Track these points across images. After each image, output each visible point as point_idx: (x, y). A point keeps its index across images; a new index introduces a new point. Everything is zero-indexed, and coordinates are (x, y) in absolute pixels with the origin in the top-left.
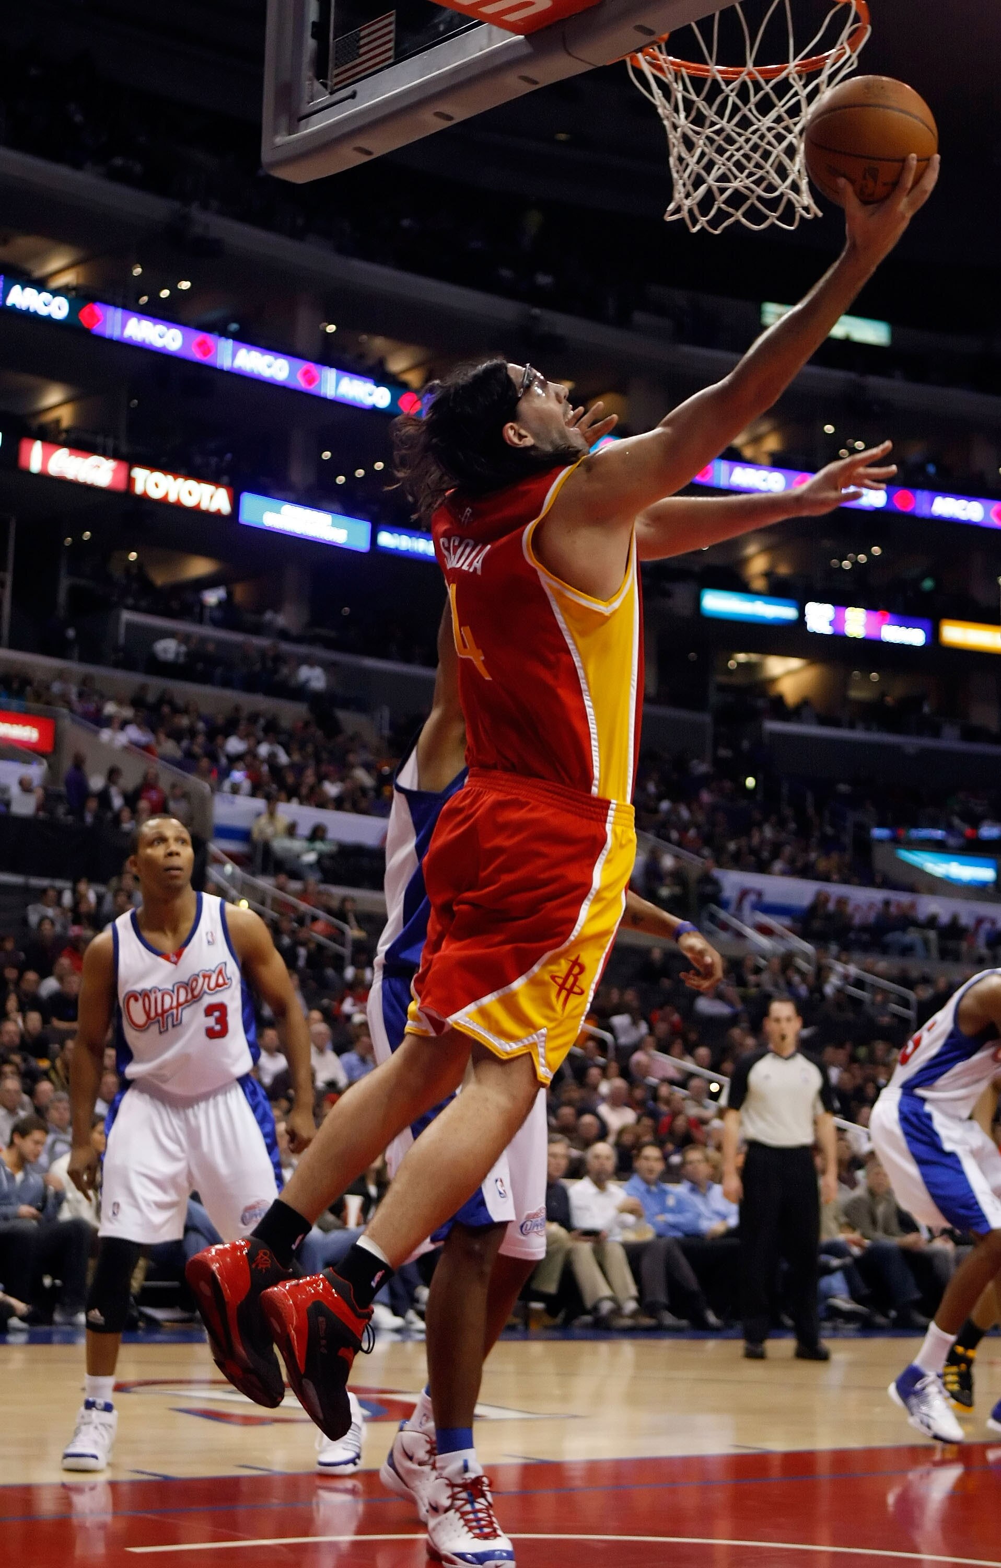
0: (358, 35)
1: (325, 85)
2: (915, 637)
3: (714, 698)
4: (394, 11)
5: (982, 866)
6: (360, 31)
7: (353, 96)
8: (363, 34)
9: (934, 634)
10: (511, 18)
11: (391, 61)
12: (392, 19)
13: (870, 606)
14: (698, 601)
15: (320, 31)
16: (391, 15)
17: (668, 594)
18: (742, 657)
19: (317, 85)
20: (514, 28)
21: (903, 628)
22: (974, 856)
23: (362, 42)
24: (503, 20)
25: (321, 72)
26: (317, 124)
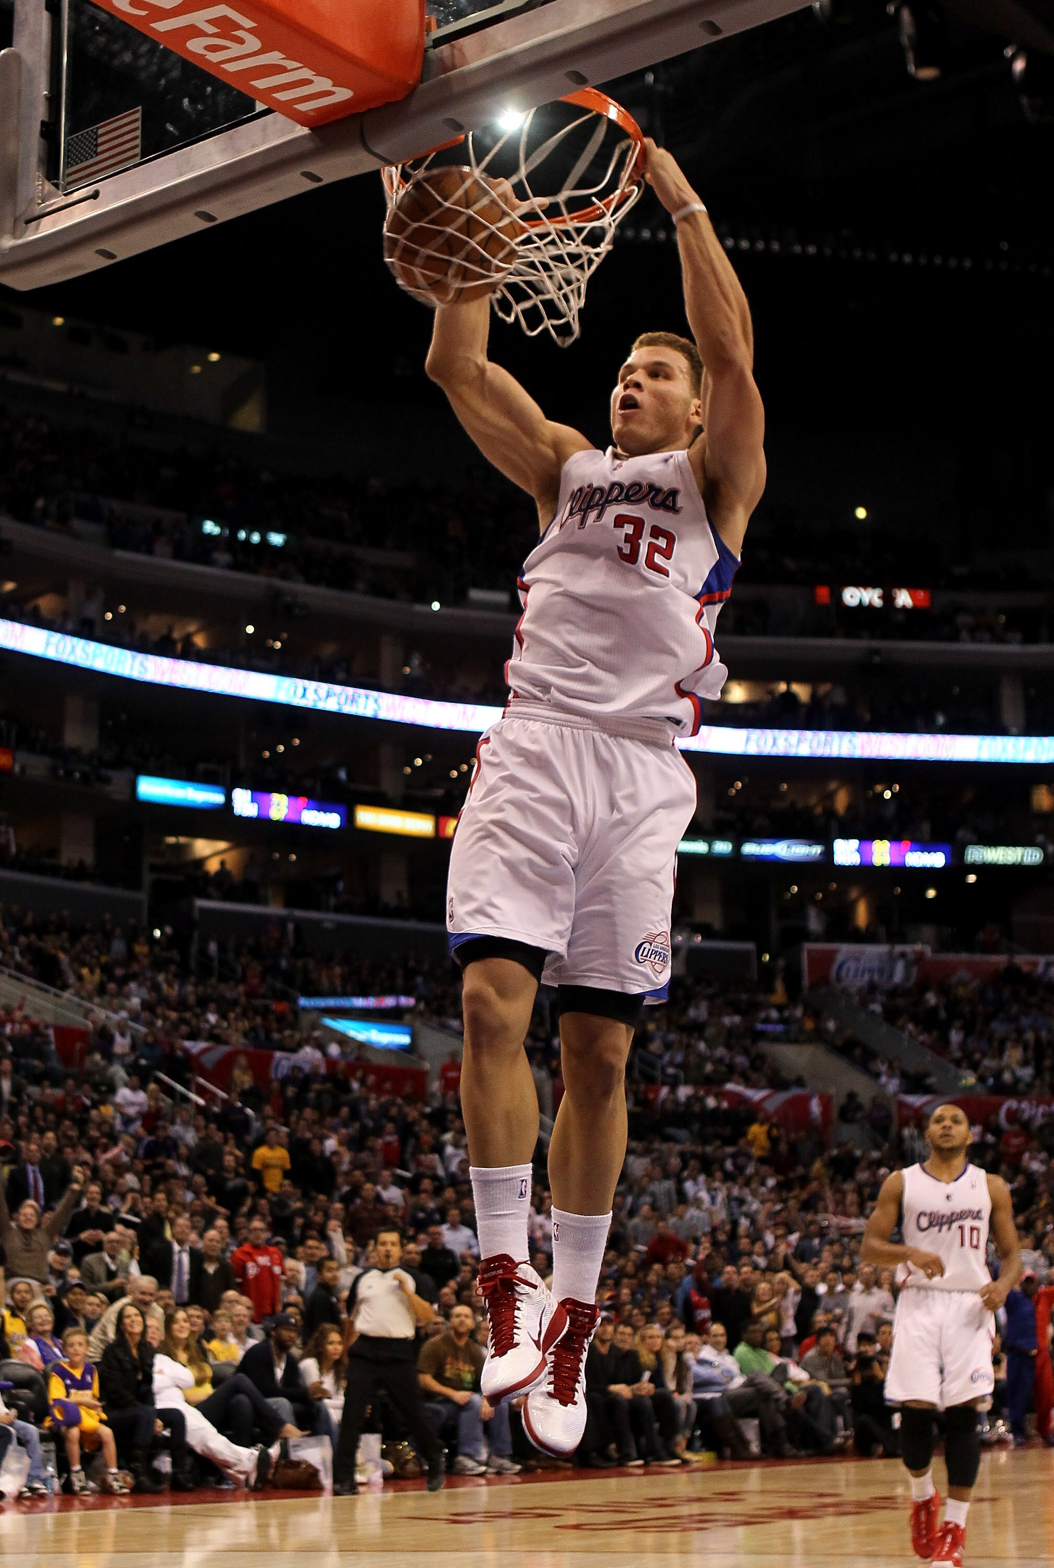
0: (96, 133)
1: (56, 186)
2: (332, 820)
3: (148, 877)
4: (140, 108)
5: (393, 1032)
6: (98, 128)
7: (95, 195)
8: (100, 131)
9: (349, 818)
10: (303, 107)
11: (138, 160)
12: (138, 115)
13: (292, 793)
14: (134, 787)
15: (49, 131)
16: (137, 112)
17: (107, 781)
18: (171, 840)
19: (48, 187)
20: (301, 119)
21: (322, 813)
22: (389, 1023)
23: (100, 140)
24: (295, 109)
25: (52, 173)
26: (47, 227)
